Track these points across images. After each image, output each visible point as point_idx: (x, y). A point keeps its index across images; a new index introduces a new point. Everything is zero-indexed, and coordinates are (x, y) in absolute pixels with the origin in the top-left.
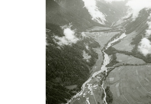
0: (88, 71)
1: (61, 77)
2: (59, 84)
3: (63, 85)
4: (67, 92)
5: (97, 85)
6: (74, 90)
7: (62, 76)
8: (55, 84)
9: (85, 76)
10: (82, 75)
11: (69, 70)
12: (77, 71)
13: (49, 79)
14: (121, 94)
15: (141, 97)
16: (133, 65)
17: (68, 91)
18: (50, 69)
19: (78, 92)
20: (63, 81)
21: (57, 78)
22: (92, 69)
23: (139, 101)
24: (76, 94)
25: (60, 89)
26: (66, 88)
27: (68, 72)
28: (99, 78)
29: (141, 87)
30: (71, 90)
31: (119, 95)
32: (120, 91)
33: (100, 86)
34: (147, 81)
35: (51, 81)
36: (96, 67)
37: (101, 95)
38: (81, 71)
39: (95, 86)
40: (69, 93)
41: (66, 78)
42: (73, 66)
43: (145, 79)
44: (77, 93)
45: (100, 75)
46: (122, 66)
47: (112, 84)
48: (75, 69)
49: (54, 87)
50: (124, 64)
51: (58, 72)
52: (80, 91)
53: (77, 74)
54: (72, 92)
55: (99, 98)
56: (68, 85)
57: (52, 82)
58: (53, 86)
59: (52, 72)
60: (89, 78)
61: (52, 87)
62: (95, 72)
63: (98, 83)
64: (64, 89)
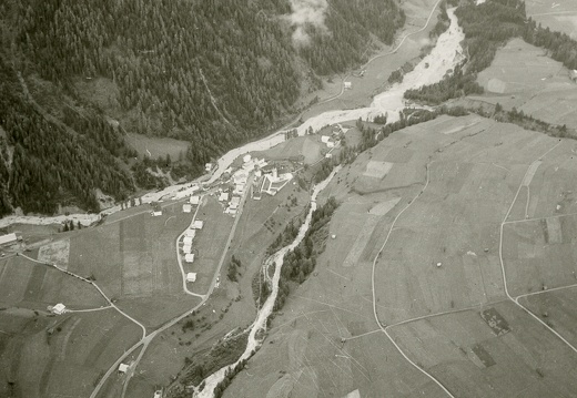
0: (290, 94)
1: (123, 79)
2: (101, 112)
3: (116, 123)
4: (127, 163)
5: (289, 176)
6: (165, 164)
7: (129, 80)
8: (80, 110)
9: (257, 111)
10: (243, 101)
11: (176, 59)
12: (224, 74)
13: (58, 72)
14: (367, 257)
15: (453, 306)
16: (544, 126)
17: (132, 161)
18: (82, 29)
19: (181, 180)
20: (124, 103)
21: (100, 81)
22: (321, 87)
23: (428, 320)
24: (162, 187)
25: (92, 136)
26: (123, 144)
27: (168, 68)
28: (330, 144)
29: (491, 258)
30: (147, 161)
31: (354, 256)
32: (372, 241)
33: (303, 185)
34: (546, 234)
35: (66, 88)
36: (348, 84)
37: (280, 230)
38: (244, 84)
39: (273, 178)
40: (134, 169)
41: (143, 93)
42: (210, 44)
43: (544, 223)
44: (171, 181)
45: (345, 130)
46: (481, 114)
47: (361, 194)
48: (213, 61)
49: (70, 118)
50: (498, 108)
51: (117, 50)
52: (189, 181)
53: (216, 94)
54: (149, 170)
55: (255, 238)
56: (144, 132)
57: (70, 93)
58: (64, 111)
59: (86, 43)
60: (278, 128)
61: (62, 116)
62: (332, 109)
63: (306, 167)
64: (111, 144)
